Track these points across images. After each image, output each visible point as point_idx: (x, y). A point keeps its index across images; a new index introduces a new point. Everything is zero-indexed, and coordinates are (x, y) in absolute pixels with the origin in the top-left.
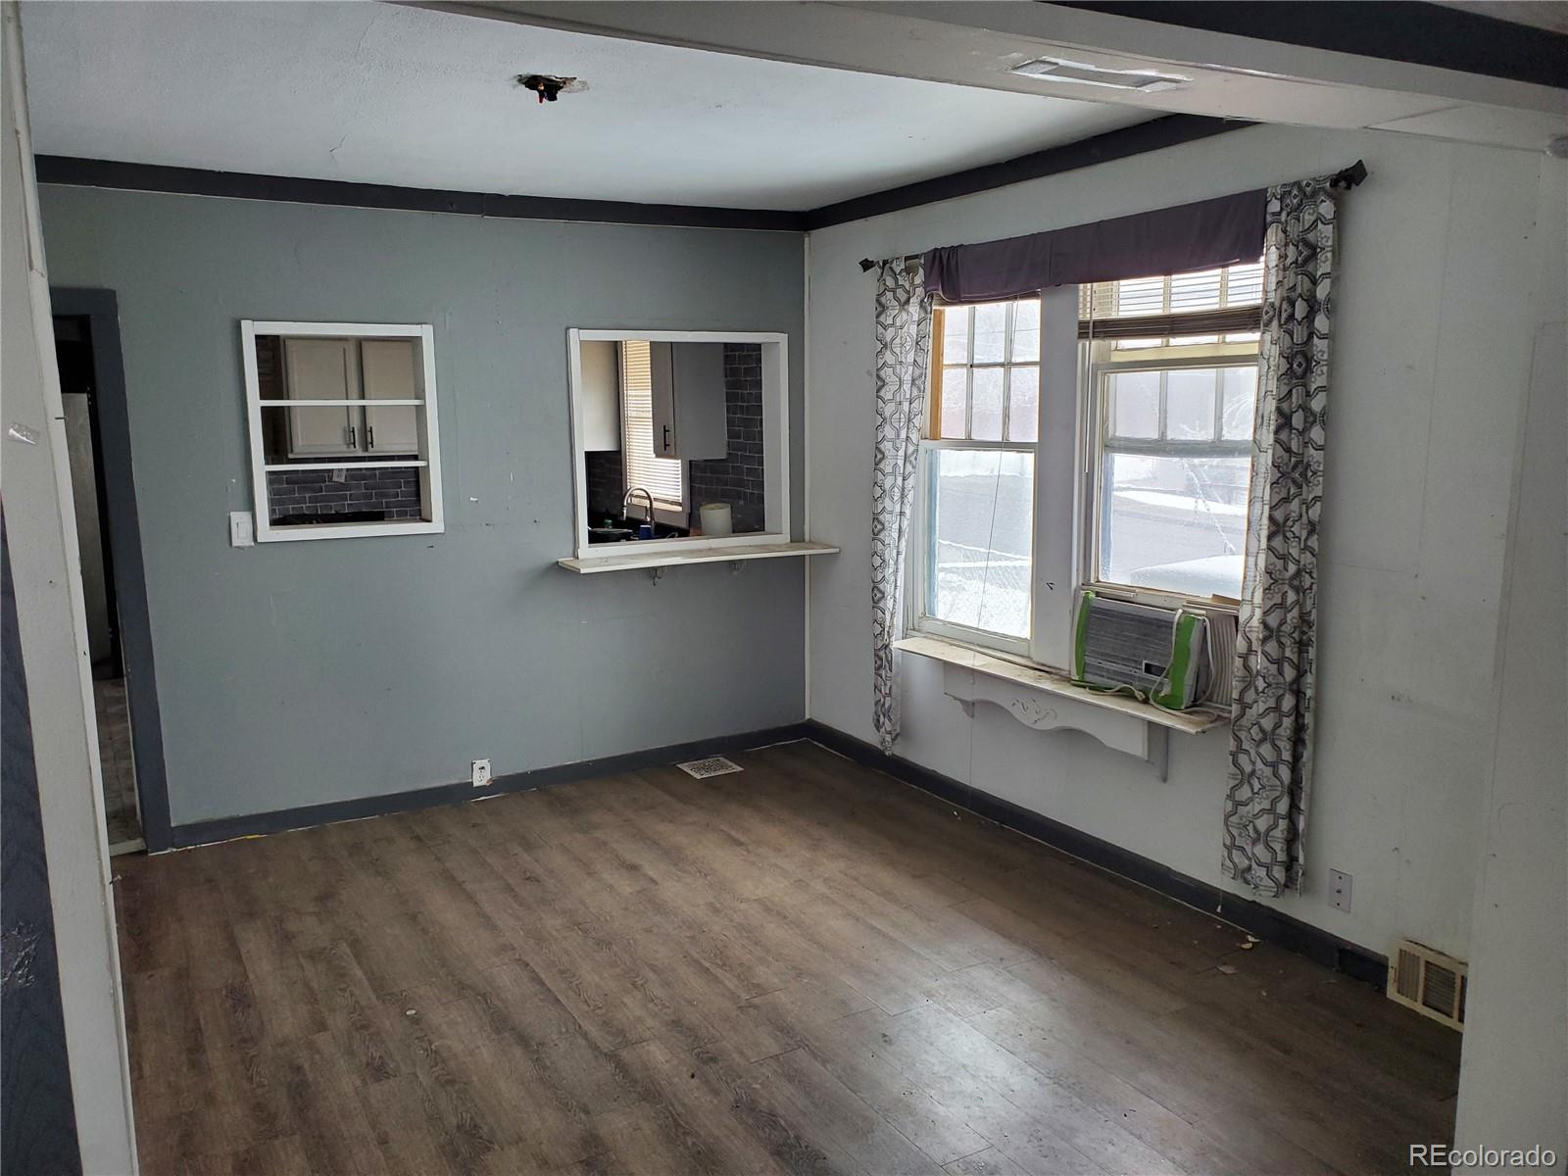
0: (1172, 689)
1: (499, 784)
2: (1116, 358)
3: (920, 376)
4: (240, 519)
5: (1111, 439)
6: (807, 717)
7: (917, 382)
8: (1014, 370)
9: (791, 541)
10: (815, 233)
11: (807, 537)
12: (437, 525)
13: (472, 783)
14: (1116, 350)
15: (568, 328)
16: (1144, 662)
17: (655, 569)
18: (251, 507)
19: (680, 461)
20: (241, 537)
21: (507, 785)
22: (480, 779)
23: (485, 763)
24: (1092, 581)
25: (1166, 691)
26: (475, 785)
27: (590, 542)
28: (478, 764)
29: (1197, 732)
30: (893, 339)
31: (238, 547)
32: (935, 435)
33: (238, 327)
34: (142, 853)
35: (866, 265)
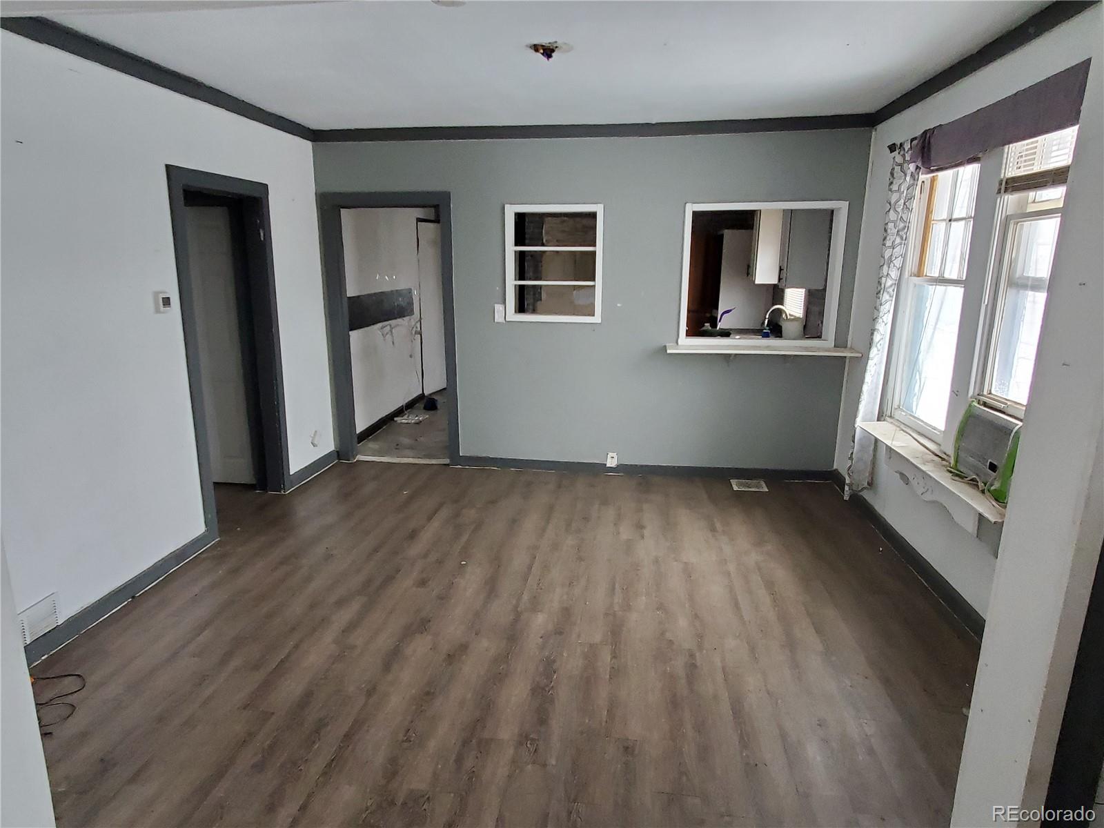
0: (1002, 485)
1: (621, 468)
2: (1032, 208)
3: (904, 228)
4: (499, 308)
5: (1018, 278)
6: (835, 467)
7: (900, 233)
8: (953, 224)
9: (835, 346)
10: (880, 127)
11: (849, 345)
12: (597, 319)
13: (606, 465)
14: (1034, 202)
15: (686, 204)
16: (989, 461)
17: (730, 355)
18: (504, 302)
19: (804, 290)
20: (499, 318)
21: (625, 470)
22: (611, 462)
23: (614, 455)
24: (985, 393)
25: (996, 485)
26: (608, 466)
27: (687, 335)
28: (610, 454)
29: (995, 523)
30: (897, 201)
31: (497, 323)
32: (919, 273)
33: (503, 208)
34: (448, 465)
35: (892, 148)
